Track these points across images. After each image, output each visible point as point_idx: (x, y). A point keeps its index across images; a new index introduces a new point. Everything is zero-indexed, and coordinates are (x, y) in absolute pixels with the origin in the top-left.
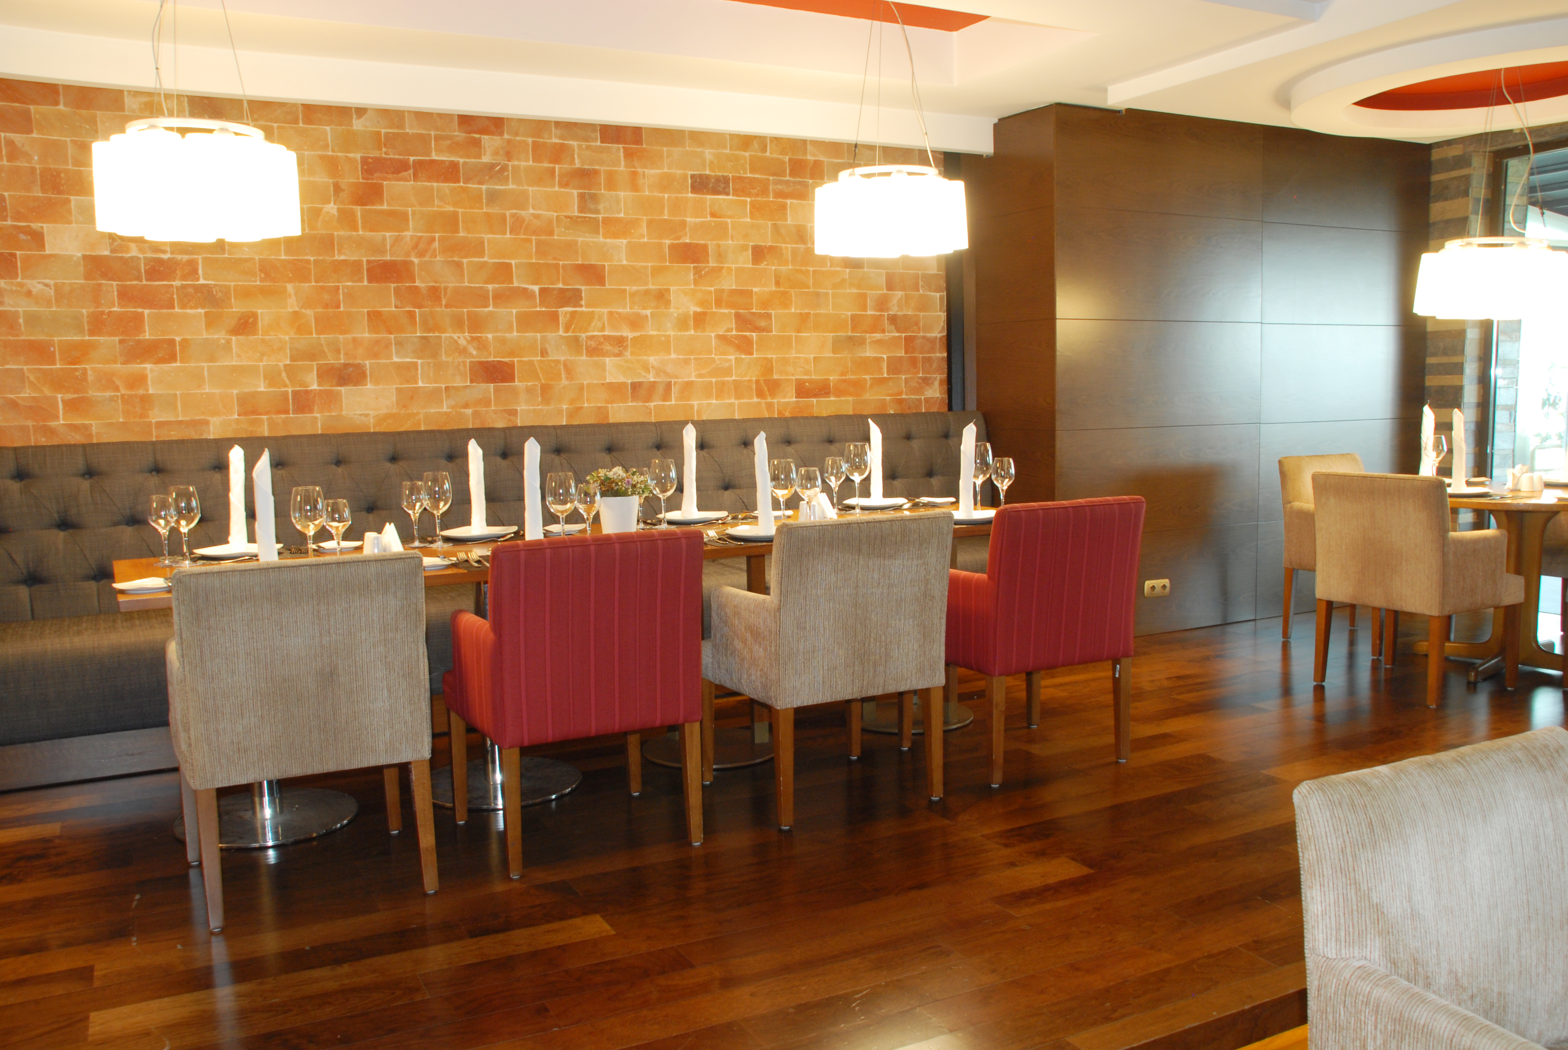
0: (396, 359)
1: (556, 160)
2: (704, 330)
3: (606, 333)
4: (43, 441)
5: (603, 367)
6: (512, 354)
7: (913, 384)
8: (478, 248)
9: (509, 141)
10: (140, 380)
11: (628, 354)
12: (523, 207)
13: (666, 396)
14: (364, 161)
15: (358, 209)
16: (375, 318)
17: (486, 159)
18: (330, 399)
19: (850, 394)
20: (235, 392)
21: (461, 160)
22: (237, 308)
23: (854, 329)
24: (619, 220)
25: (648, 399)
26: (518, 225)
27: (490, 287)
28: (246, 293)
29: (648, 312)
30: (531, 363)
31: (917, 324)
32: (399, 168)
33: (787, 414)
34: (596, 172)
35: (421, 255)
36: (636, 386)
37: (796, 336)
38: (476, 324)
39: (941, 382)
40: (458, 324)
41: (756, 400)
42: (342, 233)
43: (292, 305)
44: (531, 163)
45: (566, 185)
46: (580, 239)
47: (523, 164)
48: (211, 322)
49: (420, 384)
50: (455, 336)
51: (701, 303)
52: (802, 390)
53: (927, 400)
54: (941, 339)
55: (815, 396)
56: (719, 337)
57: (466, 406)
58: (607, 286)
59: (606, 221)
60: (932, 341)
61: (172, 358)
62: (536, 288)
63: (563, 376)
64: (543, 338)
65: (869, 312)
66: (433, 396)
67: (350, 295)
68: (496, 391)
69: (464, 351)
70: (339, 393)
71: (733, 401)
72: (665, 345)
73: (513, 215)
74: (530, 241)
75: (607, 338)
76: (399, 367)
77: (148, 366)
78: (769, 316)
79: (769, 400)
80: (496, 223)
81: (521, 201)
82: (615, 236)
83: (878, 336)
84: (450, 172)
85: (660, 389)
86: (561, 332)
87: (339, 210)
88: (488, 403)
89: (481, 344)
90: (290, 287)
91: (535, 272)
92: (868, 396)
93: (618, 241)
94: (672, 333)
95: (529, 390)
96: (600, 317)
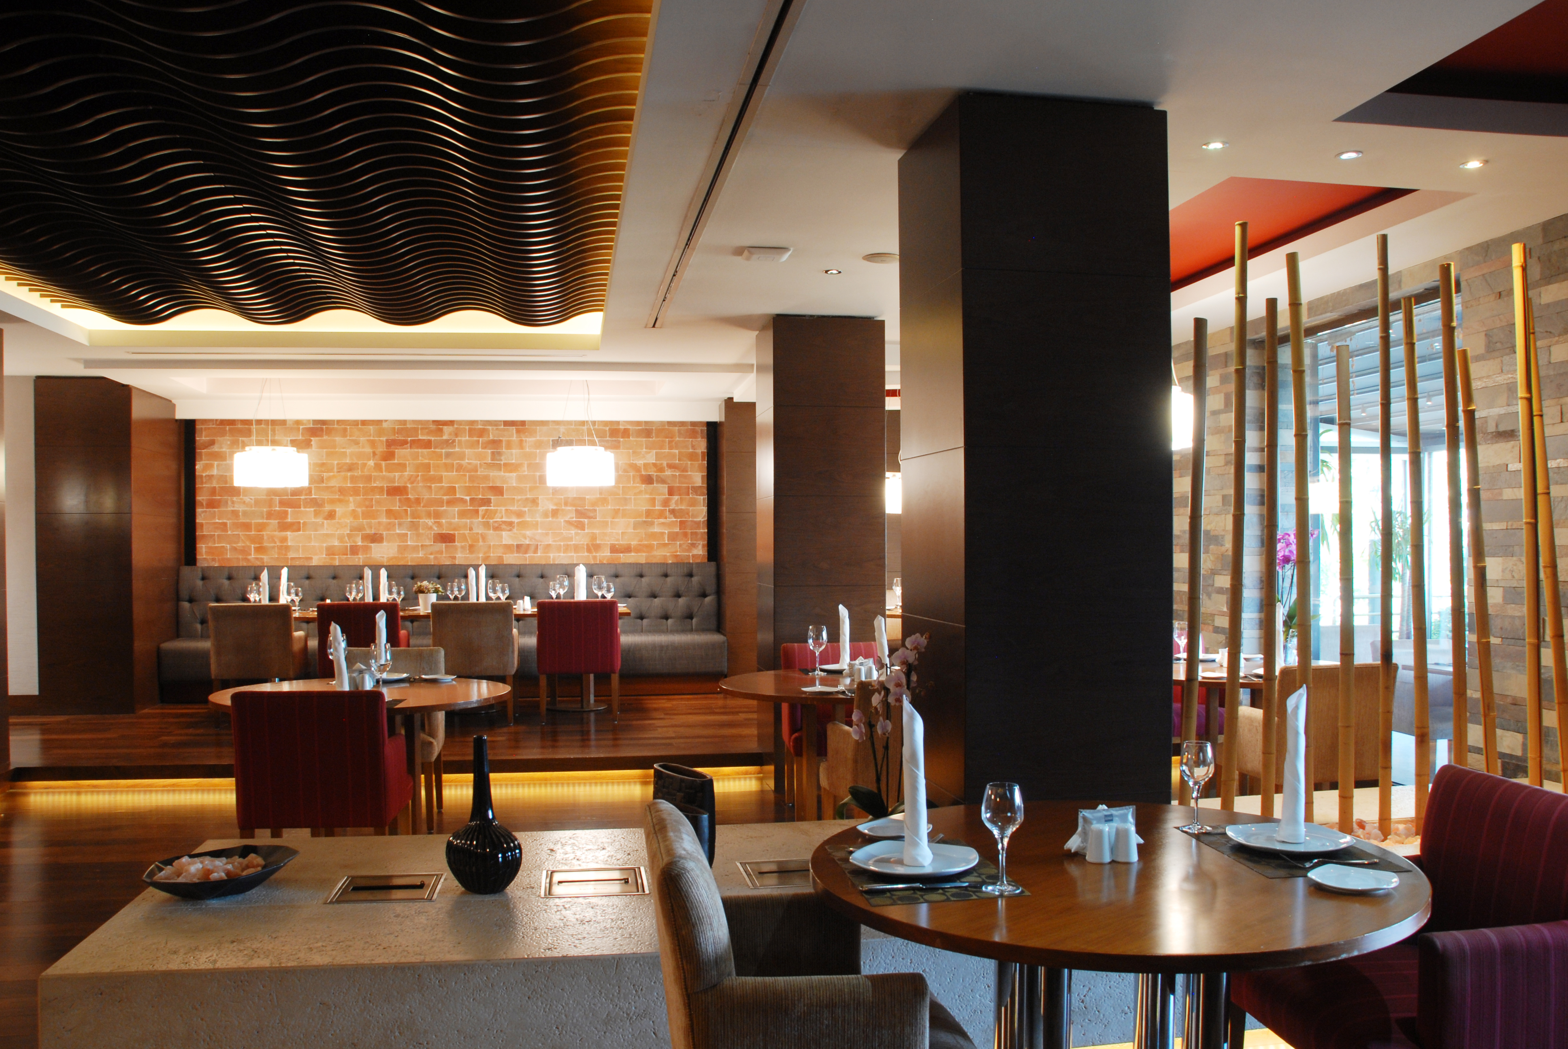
0: (398, 531)
1: (481, 436)
2: (557, 518)
3: (503, 520)
4: (245, 564)
5: (501, 537)
6: (455, 529)
7: (684, 546)
8: (440, 479)
9: (457, 428)
10: (285, 539)
11: (515, 530)
12: (463, 458)
13: (536, 551)
14: (387, 441)
15: (383, 463)
16: (389, 513)
17: (445, 437)
18: (366, 549)
19: (644, 552)
20: (325, 545)
21: (433, 439)
22: (327, 508)
23: (647, 516)
24: (512, 464)
25: (526, 553)
26: (460, 468)
27: (445, 497)
28: (332, 501)
29: (526, 509)
30: (464, 534)
31: (688, 514)
32: (403, 443)
33: (605, 562)
34: (501, 441)
35: (412, 483)
36: (519, 547)
37: (611, 522)
38: (437, 515)
39: (703, 545)
40: (429, 515)
41: (586, 554)
42: (375, 474)
43: (352, 507)
44: (467, 438)
45: (485, 448)
46: (491, 474)
47: (463, 439)
48: (316, 514)
49: (409, 543)
50: (426, 521)
51: (556, 504)
52: (614, 549)
53: (693, 556)
54: (704, 522)
55: (622, 552)
56: (565, 521)
57: (431, 554)
58: (505, 497)
59: (505, 464)
60: (698, 523)
61: (299, 530)
62: (468, 498)
63: (480, 540)
64: (471, 523)
65: (657, 508)
66: (415, 549)
67: (378, 502)
68: (446, 547)
69: (431, 528)
70: (371, 547)
71: (573, 554)
72: (535, 525)
73: (457, 463)
74: (466, 475)
75: (504, 522)
76: (399, 535)
77: (289, 533)
78: (595, 510)
79: (594, 554)
80: (449, 467)
81: (462, 456)
82: (511, 472)
83: (662, 520)
84: (428, 444)
85: (533, 548)
86: (480, 519)
87: (375, 464)
88: (442, 553)
89: (439, 525)
90: (351, 499)
91: (468, 490)
92: (655, 553)
93: (511, 474)
94: (539, 519)
95: (462, 547)
96: (501, 512)
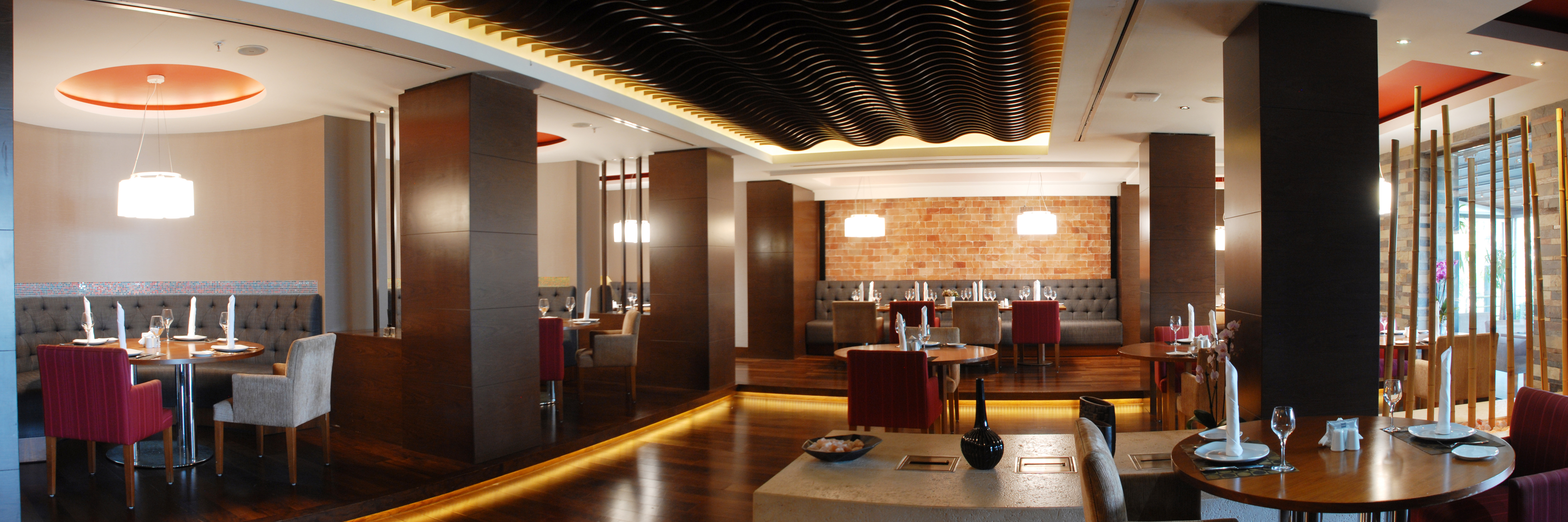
0: (933, 261)
1: (980, 206)
2: (1023, 253)
3: (993, 254)
4: (850, 280)
5: (992, 264)
6: (965, 260)
7: (1097, 269)
8: (957, 231)
9: (966, 202)
10: (871, 266)
11: (999, 260)
12: (970, 219)
13: (1011, 272)
14: (927, 209)
15: (925, 222)
16: (929, 250)
17: (959, 207)
18: (916, 271)
19: (1074, 273)
20: (893, 269)
21: (953, 208)
22: (895, 248)
23: (1076, 252)
24: (998, 222)
25: (1006, 273)
26: (968, 224)
27: (960, 241)
28: (897, 244)
29: (1006, 248)
30: (970, 262)
31: (1099, 250)
32: (936, 211)
33: (1051, 279)
34: (991, 208)
35: (941, 233)
36: (1001, 270)
37: (1055, 255)
38: (955, 252)
39: (1108, 269)
40: (951, 252)
41: (1040, 274)
42: (921, 228)
43: (908, 247)
44: (972, 207)
45: (982, 213)
46: (986, 228)
47: (970, 208)
48: (889, 251)
49: (940, 268)
50: (949, 255)
51: (1023, 245)
52: (1056, 271)
53: (1103, 275)
54: (1109, 255)
55: (1061, 273)
56: (1028, 255)
57: (952, 274)
58: (993, 241)
59: (994, 222)
60: (1105, 256)
61: (879, 261)
62: (973, 242)
63: (980, 266)
64: (974, 256)
65: (1081, 247)
66: (943, 271)
67: (923, 244)
68: (960, 270)
69: (952, 259)
70: (919, 270)
71: (1032, 274)
72: (1011, 257)
73: (966, 222)
74: (971, 229)
75: (993, 256)
76: (934, 263)
77: (874, 262)
78: (1046, 248)
79: (1045, 274)
80: (962, 224)
81: (969, 218)
82: (997, 226)
83: (1084, 254)
84: (950, 211)
85: (1009, 271)
86: (979, 254)
87: (921, 223)
88: (958, 273)
89: (956, 257)
90: (908, 243)
91: (973, 237)
92: (1080, 273)
93: (997, 228)
94: (1013, 254)
95: (969, 270)
96: (991, 250)
